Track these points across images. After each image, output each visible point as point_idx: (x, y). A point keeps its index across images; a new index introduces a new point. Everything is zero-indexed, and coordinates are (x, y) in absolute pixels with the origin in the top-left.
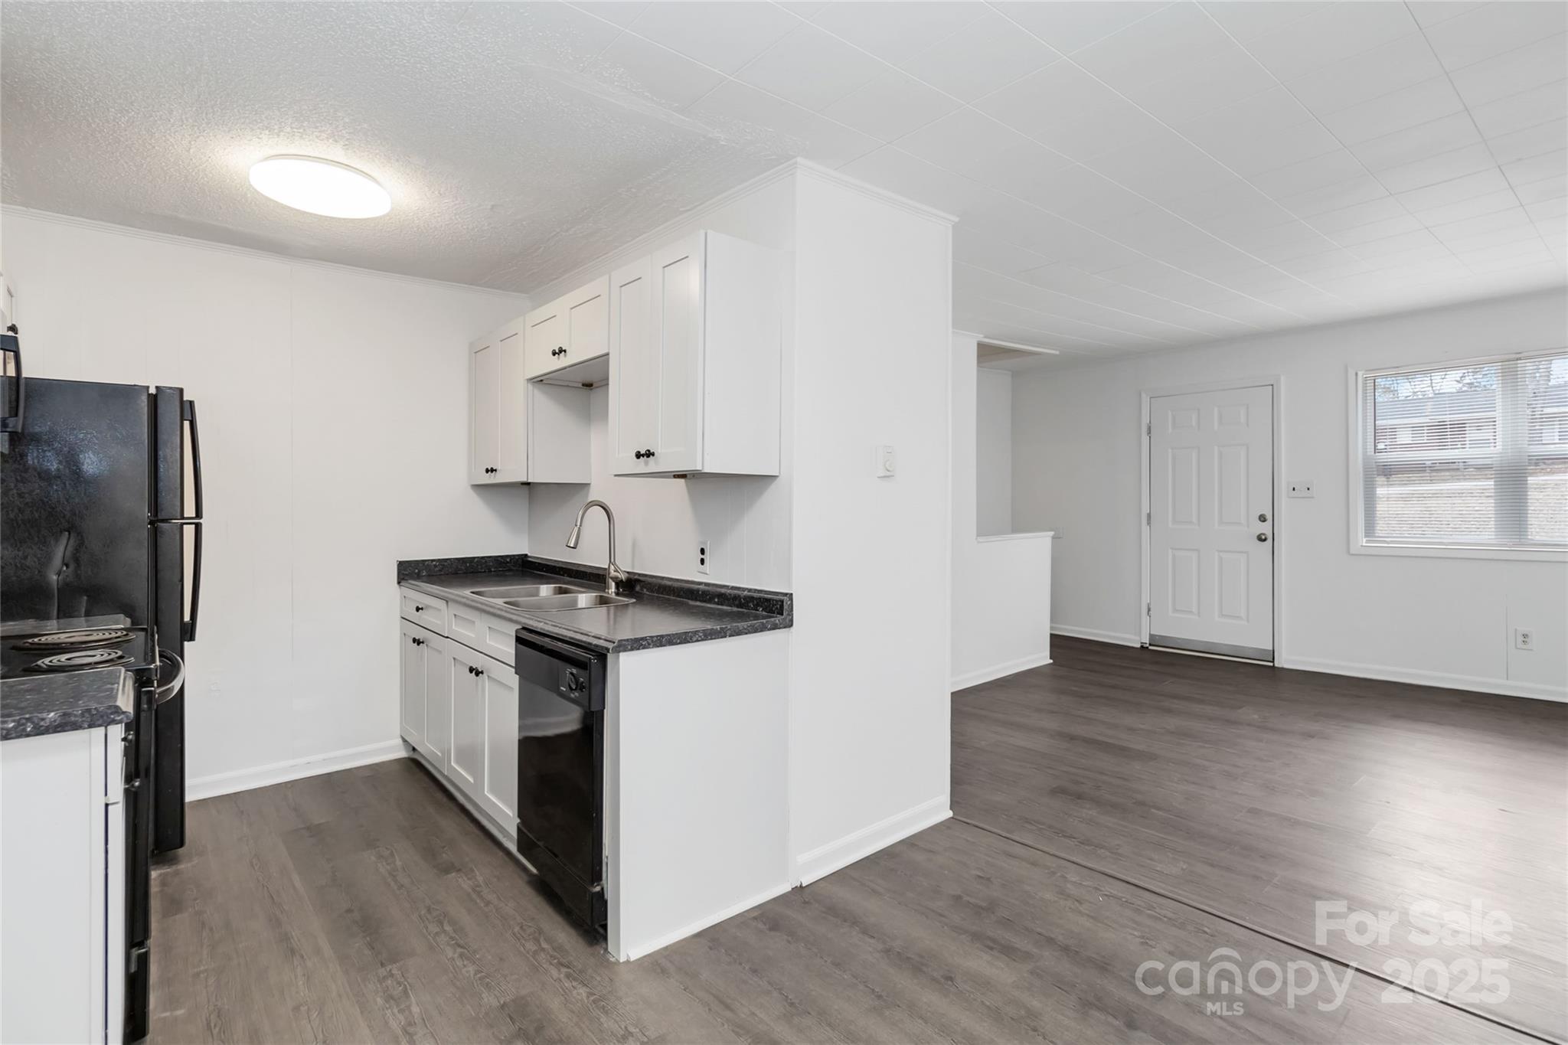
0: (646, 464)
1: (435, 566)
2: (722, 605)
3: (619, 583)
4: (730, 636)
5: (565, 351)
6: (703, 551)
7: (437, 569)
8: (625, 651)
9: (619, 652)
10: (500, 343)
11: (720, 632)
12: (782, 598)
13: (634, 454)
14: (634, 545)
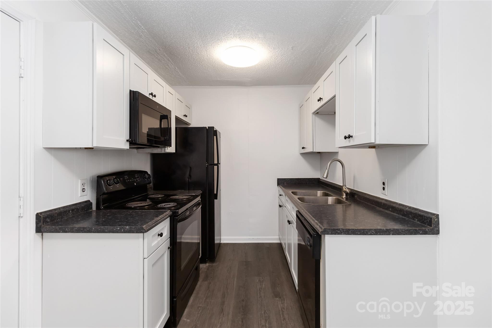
0: (349, 141)
1: (289, 181)
2: (393, 212)
3: (347, 194)
4: (392, 235)
5: (322, 99)
6: (384, 184)
7: (289, 182)
8: (328, 234)
9: (325, 234)
10: (306, 102)
11: (386, 232)
12: (431, 216)
13: (344, 138)
14: (354, 178)
